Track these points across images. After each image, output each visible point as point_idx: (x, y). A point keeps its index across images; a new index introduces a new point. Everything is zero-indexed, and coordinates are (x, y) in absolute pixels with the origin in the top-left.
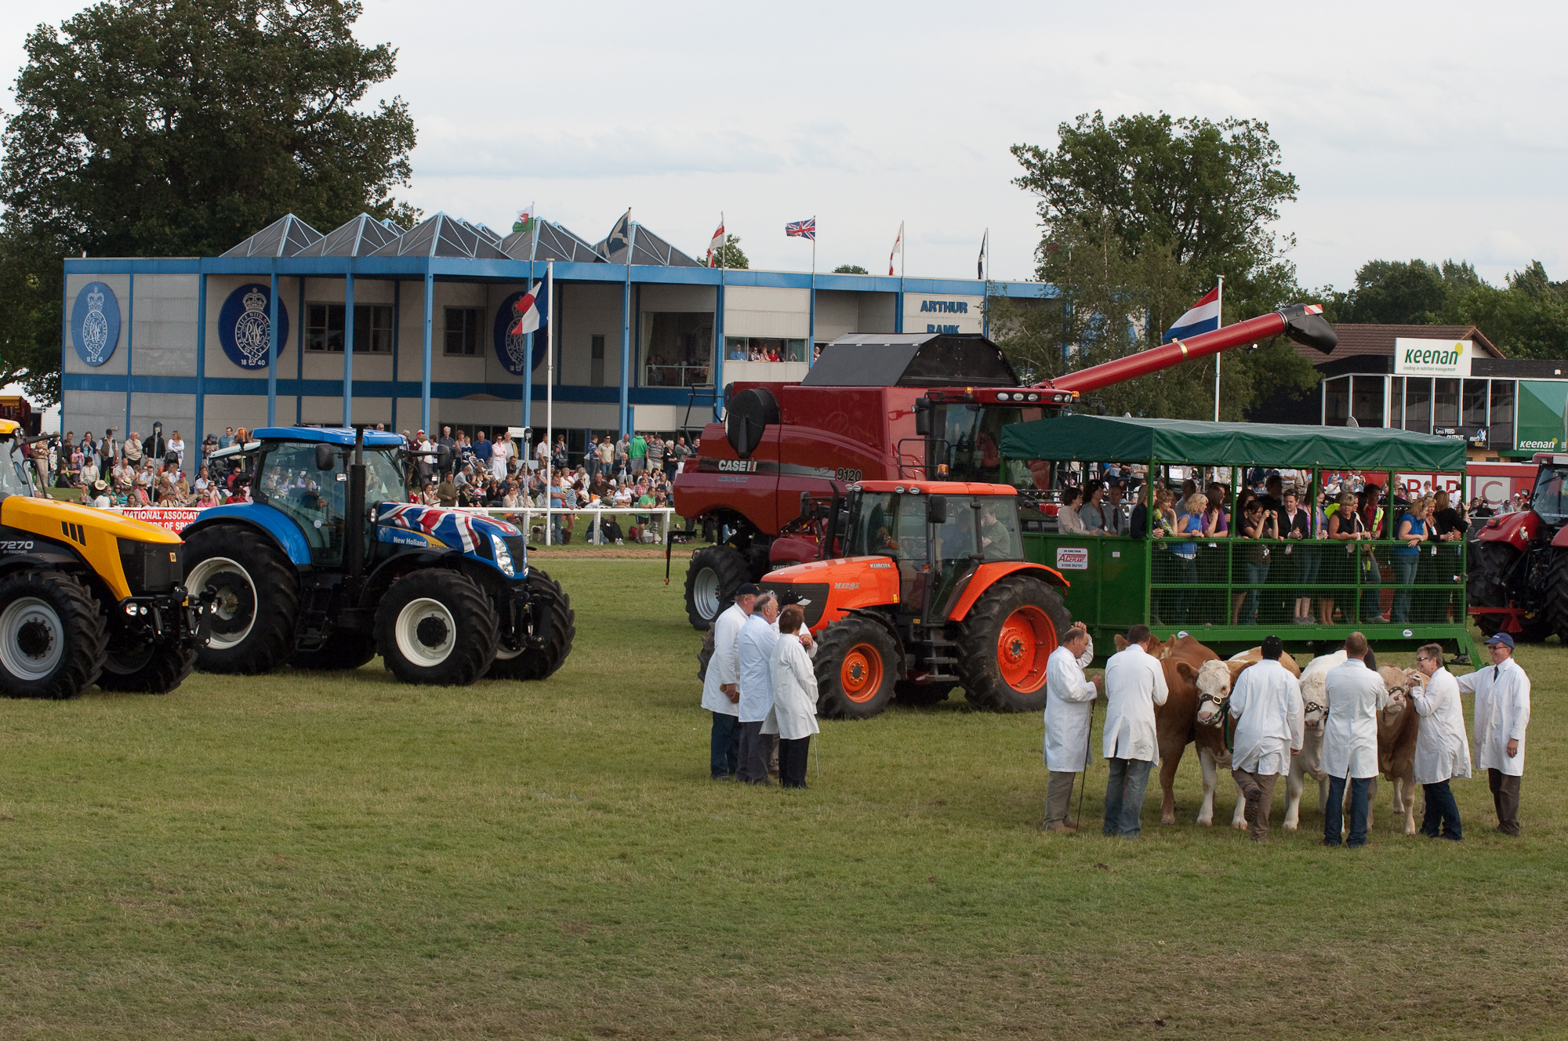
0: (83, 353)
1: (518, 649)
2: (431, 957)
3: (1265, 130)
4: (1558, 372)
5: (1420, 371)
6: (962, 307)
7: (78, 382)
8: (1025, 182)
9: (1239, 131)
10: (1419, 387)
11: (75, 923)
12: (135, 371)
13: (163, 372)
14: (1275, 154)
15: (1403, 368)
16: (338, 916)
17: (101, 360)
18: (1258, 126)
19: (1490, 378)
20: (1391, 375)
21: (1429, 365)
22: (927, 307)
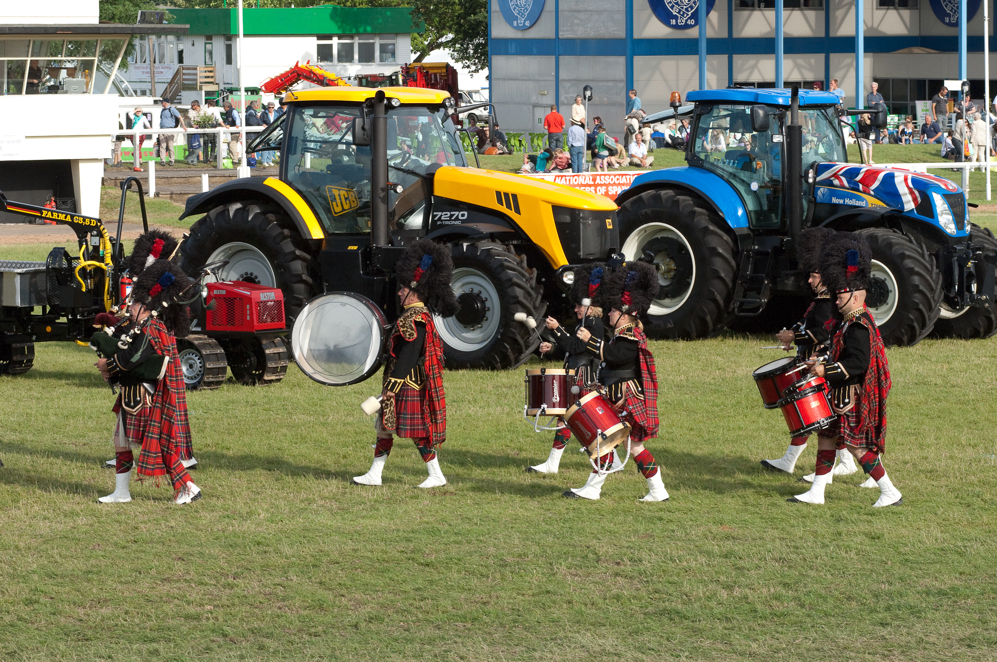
0: (509, 18)
1: (962, 309)
2: (883, 624)
7: (506, 47)
11: (521, 597)
12: (564, 34)
13: (592, 34)
16: (786, 585)
17: (527, 24)
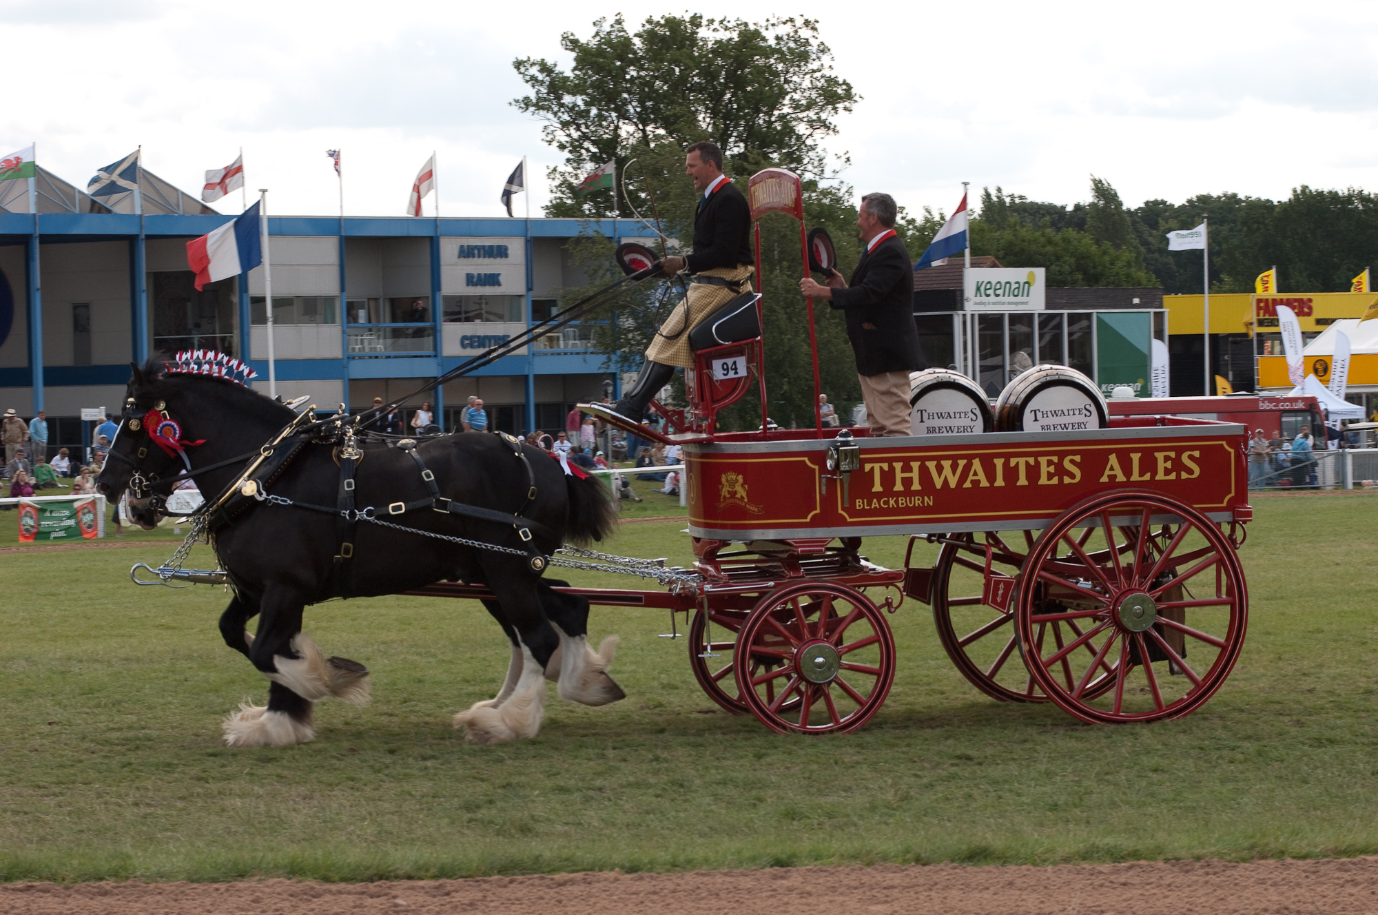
3: (814, 29)
4: (1136, 301)
5: (993, 306)
6: (501, 252)
8: (527, 103)
9: (784, 30)
10: (990, 323)
14: (826, 59)
15: (974, 305)
18: (807, 23)
19: (1066, 312)
20: (961, 312)
21: (1000, 299)
22: (466, 253)
